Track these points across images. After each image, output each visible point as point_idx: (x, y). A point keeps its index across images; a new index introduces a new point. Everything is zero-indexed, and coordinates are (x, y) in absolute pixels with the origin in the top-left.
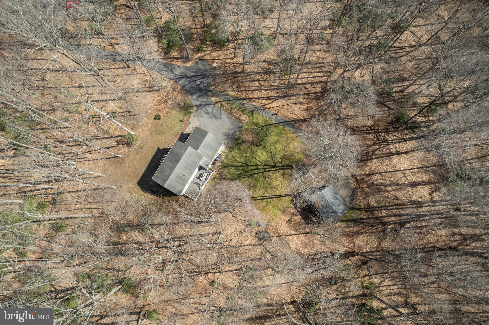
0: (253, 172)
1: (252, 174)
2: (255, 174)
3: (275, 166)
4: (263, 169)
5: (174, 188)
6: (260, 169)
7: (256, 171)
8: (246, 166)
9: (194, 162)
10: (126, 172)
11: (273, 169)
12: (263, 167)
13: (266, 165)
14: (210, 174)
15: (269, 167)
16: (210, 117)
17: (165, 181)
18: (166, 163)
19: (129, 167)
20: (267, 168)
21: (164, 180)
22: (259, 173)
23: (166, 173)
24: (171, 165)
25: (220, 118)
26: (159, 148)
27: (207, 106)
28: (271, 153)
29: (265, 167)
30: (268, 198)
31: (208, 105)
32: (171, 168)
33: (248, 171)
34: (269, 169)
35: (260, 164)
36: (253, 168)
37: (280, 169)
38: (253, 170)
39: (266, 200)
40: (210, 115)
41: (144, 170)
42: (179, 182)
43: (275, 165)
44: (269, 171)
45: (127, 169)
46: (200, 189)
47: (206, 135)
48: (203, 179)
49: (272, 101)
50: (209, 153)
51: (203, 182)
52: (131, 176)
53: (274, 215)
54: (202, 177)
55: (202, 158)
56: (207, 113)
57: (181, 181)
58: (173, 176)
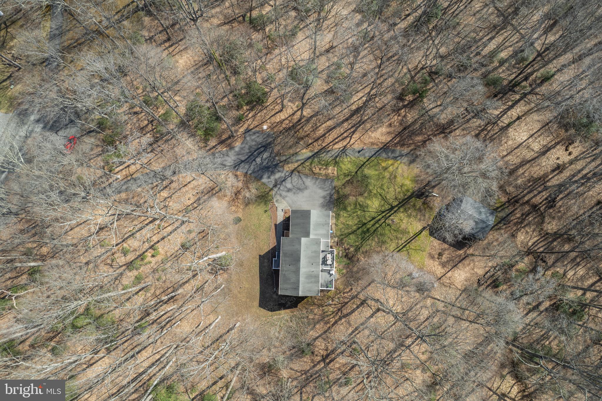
0: (374, 228)
1: (375, 231)
2: (377, 228)
3: (392, 208)
4: (383, 217)
5: (310, 291)
6: (380, 220)
7: (377, 225)
8: (363, 225)
9: (315, 252)
10: (240, 300)
11: (393, 212)
12: (381, 216)
13: (383, 212)
14: (333, 253)
15: (386, 212)
16: (294, 193)
17: (297, 288)
18: (285, 268)
19: (239, 292)
20: (385, 215)
21: (295, 289)
22: (381, 225)
23: (293, 280)
24: (292, 268)
25: (306, 188)
26: (260, 256)
27: (284, 183)
28: (380, 195)
29: (384, 214)
30: (406, 245)
31: (284, 180)
32: (294, 272)
33: (368, 229)
34: (389, 215)
35: (376, 215)
36: (372, 223)
37: (399, 208)
38: (373, 225)
39: (405, 249)
40: (294, 191)
41: (257, 287)
42: (311, 282)
43: (392, 206)
44: (390, 216)
45: (239, 295)
46: (331, 275)
47: (310, 214)
48: (329, 262)
49: (349, 139)
50: (322, 231)
51: (331, 265)
52: (248, 300)
53: (421, 258)
54: (327, 260)
55: (320, 242)
56: (289, 190)
57: (313, 280)
58: (302, 279)
